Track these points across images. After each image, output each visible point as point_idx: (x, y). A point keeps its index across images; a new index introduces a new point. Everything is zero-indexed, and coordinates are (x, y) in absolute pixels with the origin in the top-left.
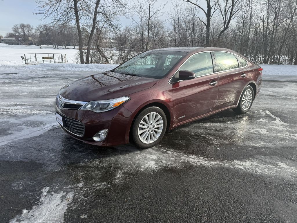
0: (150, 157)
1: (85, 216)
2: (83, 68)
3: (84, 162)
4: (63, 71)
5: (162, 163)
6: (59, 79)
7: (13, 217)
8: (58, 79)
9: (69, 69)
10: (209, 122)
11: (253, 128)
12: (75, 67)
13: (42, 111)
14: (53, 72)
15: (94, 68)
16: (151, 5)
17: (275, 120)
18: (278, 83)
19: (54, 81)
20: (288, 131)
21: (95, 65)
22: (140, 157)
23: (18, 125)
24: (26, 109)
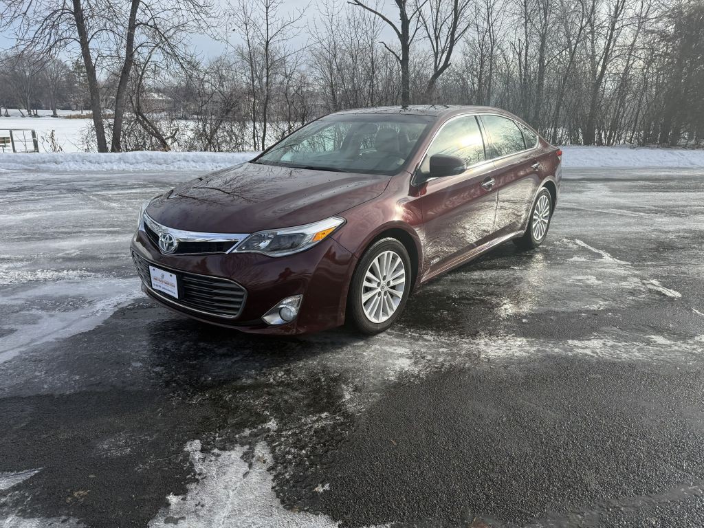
0: (395, 352)
1: (323, 486)
2: (111, 162)
3: (248, 377)
4: (58, 172)
5: (425, 361)
6: (61, 193)
7: (152, 516)
8: (57, 192)
9: (73, 166)
10: (476, 270)
11: (568, 276)
12: (90, 162)
13: (65, 272)
14: (32, 176)
15: (141, 163)
16: (270, 9)
17: (601, 256)
18: (569, 183)
19: (51, 198)
20: (635, 276)
21: (142, 155)
22: (372, 354)
23: (18, 309)
24: (16, 268)
